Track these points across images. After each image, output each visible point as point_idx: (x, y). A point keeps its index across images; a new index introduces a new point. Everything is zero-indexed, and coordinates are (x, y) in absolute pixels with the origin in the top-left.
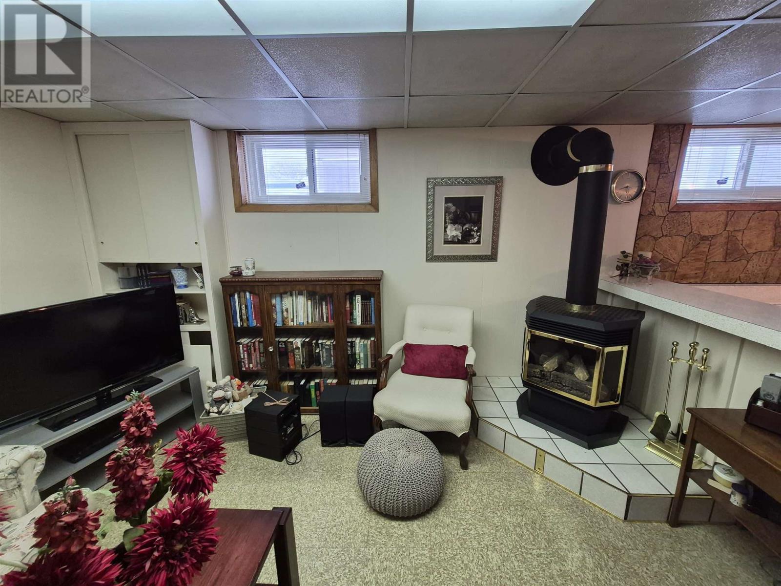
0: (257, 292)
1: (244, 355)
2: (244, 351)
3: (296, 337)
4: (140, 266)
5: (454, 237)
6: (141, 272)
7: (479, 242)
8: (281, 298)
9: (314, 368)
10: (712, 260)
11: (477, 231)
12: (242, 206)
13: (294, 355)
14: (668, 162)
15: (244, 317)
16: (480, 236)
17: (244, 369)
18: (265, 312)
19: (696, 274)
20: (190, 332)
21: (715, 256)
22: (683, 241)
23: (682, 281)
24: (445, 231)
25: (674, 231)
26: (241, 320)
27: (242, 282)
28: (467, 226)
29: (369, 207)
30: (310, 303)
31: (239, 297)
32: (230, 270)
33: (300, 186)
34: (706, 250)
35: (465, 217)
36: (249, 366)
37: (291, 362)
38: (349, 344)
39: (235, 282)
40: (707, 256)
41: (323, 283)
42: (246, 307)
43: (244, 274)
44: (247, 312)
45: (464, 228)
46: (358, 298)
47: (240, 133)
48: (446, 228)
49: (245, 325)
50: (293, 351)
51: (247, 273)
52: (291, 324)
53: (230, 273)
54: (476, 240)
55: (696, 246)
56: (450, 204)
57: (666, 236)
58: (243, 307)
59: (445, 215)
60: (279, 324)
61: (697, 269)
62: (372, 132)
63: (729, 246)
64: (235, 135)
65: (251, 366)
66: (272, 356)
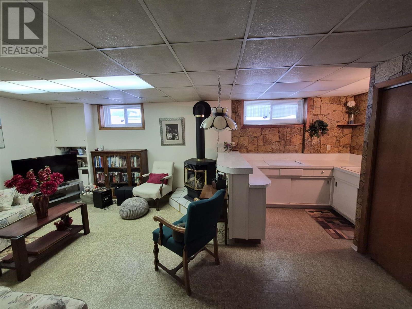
0: (102, 156)
1: (98, 177)
2: (98, 176)
3: (116, 171)
4: (68, 148)
5: (170, 137)
6: (68, 150)
7: (178, 139)
8: (111, 158)
9: (122, 182)
10: (259, 144)
11: (177, 136)
12: (101, 128)
13: (115, 178)
14: (238, 112)
15: (98, 164)
16: (178, 137)
17: (98, 182)
18: (105, 162)
19: (255, 150)
20: (82, 170)
21: (260, 143)
22: (248, 138)
23: (250, 152)
24: (167, 136)
25: (244, 135)
26: (97, 165)
27: (98, 152)
28: (174, 134)
29: (142, 128)
30: (120, 160)
31: (97, 157)
32: (95, 149)
33: (122, 121)
34: (257, 141)
35: (173, 131)
36: (100, 181)
37: (114, 180)
38: (133, 174)
39: (96, 152)
40: (257, 143)
41: (123, 153)
42: (99, 161)
43: (99, 150)
44: (99, 163)
45: (173, 134)
46: (135, 158)
47: (101, 105)
48: (167, 134)
49: (99, 167)
50: (115, 176)
51: (100, 150)
52: (114, 167)
53: (95, 150)
54: (177, 138)
55: (253, 140)
56: (167, 127)
57: (242, 136)
58: (98, 161)
59: (166, 130)
60: (110, 167)
61: (255, 148)
62: (142, 104)
63: (264, 140)
64: (99, 106)
65: (101, 181)
66: (107, 178)
